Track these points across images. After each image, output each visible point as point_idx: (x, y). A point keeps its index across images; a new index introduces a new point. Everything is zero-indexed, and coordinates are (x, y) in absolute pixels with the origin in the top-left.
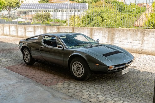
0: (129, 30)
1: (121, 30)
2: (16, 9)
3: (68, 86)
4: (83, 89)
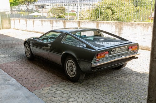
0: (138, 24)
1: (130, 24)
2: (34, 3)
3: (55, 92)
4: (71, 97)
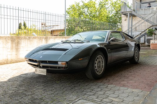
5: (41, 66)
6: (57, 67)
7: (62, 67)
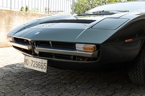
5: (37, 53)
6: (70, 56)
7: (83, 58)
